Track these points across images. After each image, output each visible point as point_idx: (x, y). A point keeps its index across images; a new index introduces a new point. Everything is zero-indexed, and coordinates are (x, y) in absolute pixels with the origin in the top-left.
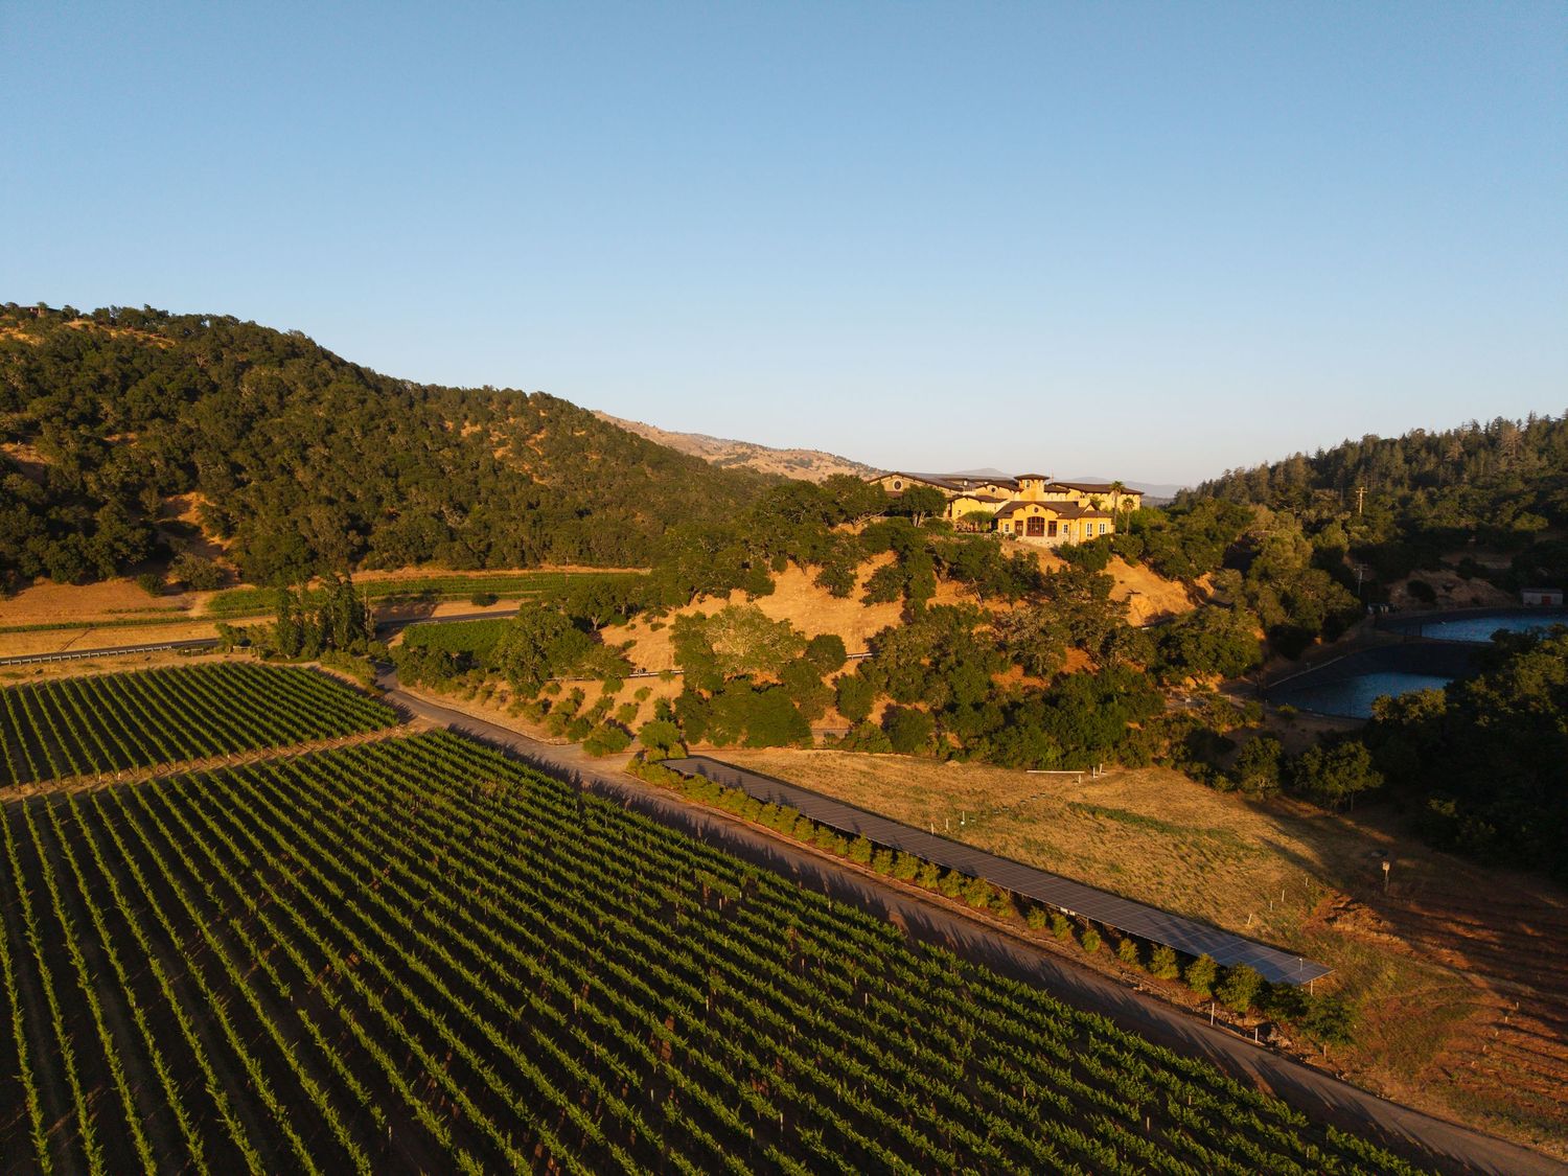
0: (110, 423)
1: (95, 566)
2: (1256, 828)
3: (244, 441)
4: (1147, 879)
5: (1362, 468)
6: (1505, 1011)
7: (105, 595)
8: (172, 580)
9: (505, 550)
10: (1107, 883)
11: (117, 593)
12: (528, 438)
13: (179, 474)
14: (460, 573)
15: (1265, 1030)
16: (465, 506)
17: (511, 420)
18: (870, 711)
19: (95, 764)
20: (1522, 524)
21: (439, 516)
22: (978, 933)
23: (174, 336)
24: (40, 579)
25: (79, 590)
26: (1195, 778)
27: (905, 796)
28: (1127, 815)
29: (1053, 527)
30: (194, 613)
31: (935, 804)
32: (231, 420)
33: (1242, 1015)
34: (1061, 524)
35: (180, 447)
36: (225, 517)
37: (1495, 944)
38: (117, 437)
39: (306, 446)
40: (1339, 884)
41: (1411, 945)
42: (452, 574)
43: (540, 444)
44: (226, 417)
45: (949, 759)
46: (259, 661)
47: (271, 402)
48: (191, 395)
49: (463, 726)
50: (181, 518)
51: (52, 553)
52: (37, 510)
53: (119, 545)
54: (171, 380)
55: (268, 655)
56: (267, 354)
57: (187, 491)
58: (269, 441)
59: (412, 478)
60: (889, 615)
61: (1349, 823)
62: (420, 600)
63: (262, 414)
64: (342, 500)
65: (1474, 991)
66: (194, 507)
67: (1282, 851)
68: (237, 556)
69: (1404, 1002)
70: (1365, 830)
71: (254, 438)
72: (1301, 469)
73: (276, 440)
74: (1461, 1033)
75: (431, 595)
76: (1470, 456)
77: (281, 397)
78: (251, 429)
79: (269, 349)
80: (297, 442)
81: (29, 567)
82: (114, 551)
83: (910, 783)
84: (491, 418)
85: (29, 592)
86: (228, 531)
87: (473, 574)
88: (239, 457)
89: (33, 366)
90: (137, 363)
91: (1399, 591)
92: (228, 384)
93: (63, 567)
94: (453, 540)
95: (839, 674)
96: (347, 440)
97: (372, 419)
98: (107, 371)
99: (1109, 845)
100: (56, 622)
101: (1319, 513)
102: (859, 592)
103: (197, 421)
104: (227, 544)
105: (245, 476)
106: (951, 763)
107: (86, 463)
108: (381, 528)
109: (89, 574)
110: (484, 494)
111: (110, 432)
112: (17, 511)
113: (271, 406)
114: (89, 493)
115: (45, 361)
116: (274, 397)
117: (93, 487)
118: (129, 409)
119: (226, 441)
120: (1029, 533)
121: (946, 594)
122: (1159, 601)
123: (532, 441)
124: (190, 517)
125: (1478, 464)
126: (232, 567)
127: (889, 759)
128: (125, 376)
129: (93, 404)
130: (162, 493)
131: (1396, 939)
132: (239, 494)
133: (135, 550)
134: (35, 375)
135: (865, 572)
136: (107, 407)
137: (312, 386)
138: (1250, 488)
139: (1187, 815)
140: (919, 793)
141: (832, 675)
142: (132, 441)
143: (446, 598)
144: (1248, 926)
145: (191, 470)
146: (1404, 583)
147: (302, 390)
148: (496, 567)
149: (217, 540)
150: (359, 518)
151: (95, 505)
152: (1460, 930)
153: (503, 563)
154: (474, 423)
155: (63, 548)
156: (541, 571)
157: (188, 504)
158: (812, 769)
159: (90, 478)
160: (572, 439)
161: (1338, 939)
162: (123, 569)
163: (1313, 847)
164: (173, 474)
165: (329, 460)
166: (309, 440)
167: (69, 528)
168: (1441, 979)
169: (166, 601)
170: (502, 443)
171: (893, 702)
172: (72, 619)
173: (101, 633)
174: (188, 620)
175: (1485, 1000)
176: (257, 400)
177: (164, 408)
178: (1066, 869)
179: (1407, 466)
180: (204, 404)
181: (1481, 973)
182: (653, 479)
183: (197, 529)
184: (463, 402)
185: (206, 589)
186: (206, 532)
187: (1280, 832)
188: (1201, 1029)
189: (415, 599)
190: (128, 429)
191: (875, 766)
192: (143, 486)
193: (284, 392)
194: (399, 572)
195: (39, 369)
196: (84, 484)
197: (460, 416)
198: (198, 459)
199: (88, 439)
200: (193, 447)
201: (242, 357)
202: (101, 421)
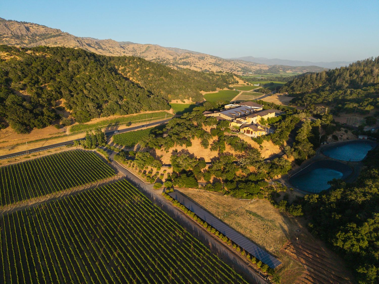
0: (41, 82)
1: (45, 124)
2: (279, 220)
3: (71, 84)
4: (256, 235)
5: (339, 77)
6: (307, 274)
7: (48, 130)
8: (61, 123)
9: (132, 109)
10: (248, 236)
11: (51, 130)
12: (135, 70)
13: (59, 95)
14: (123, 116)
15: (267, 276)
16: (122, 97)
17: (131, 65)
18: (210, 179)
19: (59, 189)
20: (367, 108)
21: (117, 102)
22: (224, 249)
23: (51, 54)
24: (34, 128)
25: (43, 130)
26: (272, 203)
27: (215, 206)
28: (256, 214)
29: (252, 132)
30: (67, 133)
31: (221, 209)
32: (68, 79)
33: (264, 273)
34: (254, 132)
35: (58, 88)
36: (70, 105)
37: (310, 258)
38: (43, 85)
39: (85, 84)
40: (289, 239)
41: (297, 257)
42: (121, 116)
43: (138, 72)
44: (67, 78)
45: (225, 194)
46: (83, 149)
47: (76, 71)
48: (58, 71)
49: (129, 177)
50: (60, 106)
51: (36, 122)
52: (31, 111)
53: (49, 118)
54: (53, 68)
55: (85, 147)
56: (73, 57)
57: (61, 99)
58: (77, 83)
59: (110, 90)
60: (215, 154)
61: (296, 221)
62: (115, 125)
63: (74, 75)
64: (95, 99)
65: (304, 269)
66: (63, 102)
67: (282, 227)
68: (74, 115)
69: (292, 270)
70: (298, 223)
71: (74, 83)
72: (324, 75)
73: (79, 82)
74: (299, 280)
75: (117, 123)
76: (365, 76)
77: (78, 69)
78: (73, 80)
79: (74, 55)
80: (83, 83)
81: (32, 126)
82: (49, 120)
83: (217, 202)
84: (126, 65)
85: (33, 131)
86: (71, 108)
87: (126, 116)
88: (71, 88)
89: (22, 68)
90: (45, 64)
91: (330, 137)
92: (66, 67)
93: (39, 125)
94: (121, 108)
95: (204, 169)
96: (94, 81)
97: (99, 74)
98: (39, 68)
99: (251, 224)
100: (40, 139)
101: (317, 112)
102: (210, 147)
103: (60, 79)
104: (71, 111)
105: (73, 94)
106: (225, 196)
107: (39, 95)
108: (104, 106)
109: (44, 126)
110: (126, 93)
111: (42, 84)
112: (27, 113)
113: (76, 73)
114: (40, 103)
115: (25, 67)
116: (76, 70)
117: (41, 101)
118: (45, 78)
119: (68, 84)
120: (247, 133)
121: (228, 149)
122: (273, 151)
123: (136, 71)
124: (62, 105)
125: (366, 79)
126: (73, 118)
127: (213, 193)
128: (43, 68)
129: (37, 78)
130: (55, 100)
131: (295, 255)
132: (72, 99)
133: (53, 119)
134: (23, 71)
135: (211, 141)
136: (40, 78)
137: (85, 65)
138: (311, 80)
139: (267, 215)
140: (218, 205)
141: (203, 169)
142: (47, 86)
143: (120, 124)
144: (271, 249)
145: (61, 93)
146: (331, 135)
147: (83, 67)
148: (131, 114)
149: (68, 110)
150: (99, 104)
151: (43, 106)
152: (306, 254)
153: (132, 113)
154: (122, 66)
155: (38, 121)
156: (140, 114)
157: (61, 102)
158: (198, 195)
159: (40, 99)
160: (146, 70)
161: (285, 254)
162: (51, 123)
163: (288, 227)
164: (57, 95)
165: (91, 87)
166: (86, 82)
167: (38, 115)
168: (300, 266)
169: (61, 130)
170: (129, 72)
171: (215, 177)
172: (43, 138)
173: (49, 141)
174: (67, 135)
175: (305, 272)
176: (73, 71)
177: (52, 76)
178: (242, 231)
179: (349, 77)
180: (61, 74)
181: (306, 265)
182: (165, 81)
183: (64, 108)
184: (119, 60)
185: (68, 125)
186: (66, 108)
187: (284, 222)
188: (257, 276)
189: (113, 125)
190: (45, 83)
191: (210, 196)
192: (51, 99)
193: (79, 67)
194: (109, 117)
195: (24, 69)
196: (39, 101)
197: (119, 64)
198: (62, 90)
199: (38, 88)
200: (60, 86)
201: (67, 58)
202: (39, 82)
